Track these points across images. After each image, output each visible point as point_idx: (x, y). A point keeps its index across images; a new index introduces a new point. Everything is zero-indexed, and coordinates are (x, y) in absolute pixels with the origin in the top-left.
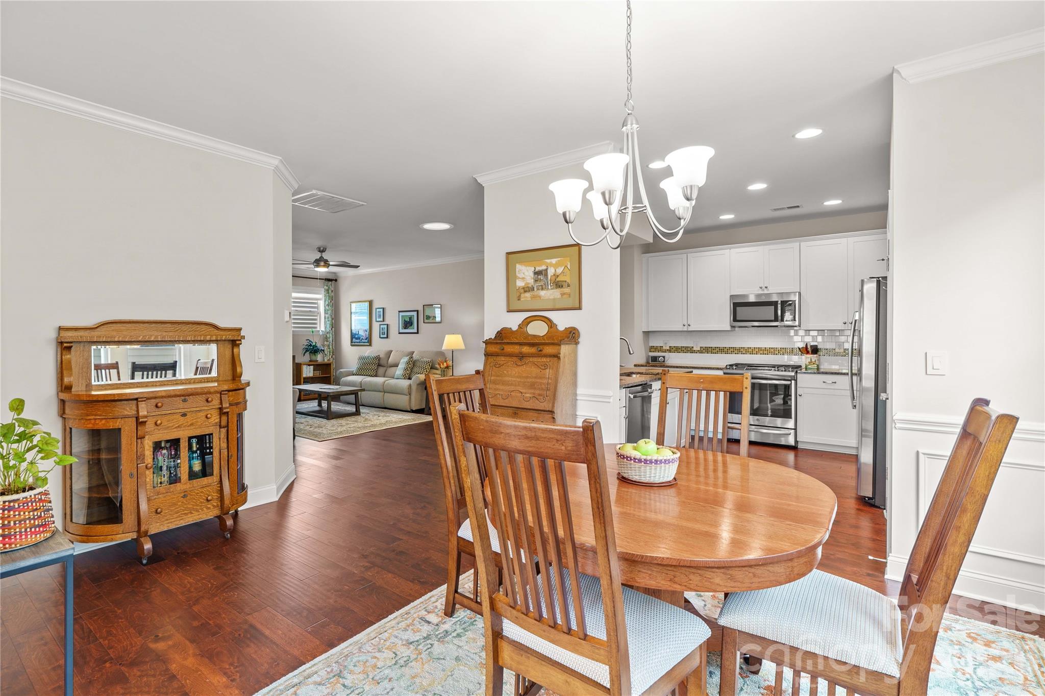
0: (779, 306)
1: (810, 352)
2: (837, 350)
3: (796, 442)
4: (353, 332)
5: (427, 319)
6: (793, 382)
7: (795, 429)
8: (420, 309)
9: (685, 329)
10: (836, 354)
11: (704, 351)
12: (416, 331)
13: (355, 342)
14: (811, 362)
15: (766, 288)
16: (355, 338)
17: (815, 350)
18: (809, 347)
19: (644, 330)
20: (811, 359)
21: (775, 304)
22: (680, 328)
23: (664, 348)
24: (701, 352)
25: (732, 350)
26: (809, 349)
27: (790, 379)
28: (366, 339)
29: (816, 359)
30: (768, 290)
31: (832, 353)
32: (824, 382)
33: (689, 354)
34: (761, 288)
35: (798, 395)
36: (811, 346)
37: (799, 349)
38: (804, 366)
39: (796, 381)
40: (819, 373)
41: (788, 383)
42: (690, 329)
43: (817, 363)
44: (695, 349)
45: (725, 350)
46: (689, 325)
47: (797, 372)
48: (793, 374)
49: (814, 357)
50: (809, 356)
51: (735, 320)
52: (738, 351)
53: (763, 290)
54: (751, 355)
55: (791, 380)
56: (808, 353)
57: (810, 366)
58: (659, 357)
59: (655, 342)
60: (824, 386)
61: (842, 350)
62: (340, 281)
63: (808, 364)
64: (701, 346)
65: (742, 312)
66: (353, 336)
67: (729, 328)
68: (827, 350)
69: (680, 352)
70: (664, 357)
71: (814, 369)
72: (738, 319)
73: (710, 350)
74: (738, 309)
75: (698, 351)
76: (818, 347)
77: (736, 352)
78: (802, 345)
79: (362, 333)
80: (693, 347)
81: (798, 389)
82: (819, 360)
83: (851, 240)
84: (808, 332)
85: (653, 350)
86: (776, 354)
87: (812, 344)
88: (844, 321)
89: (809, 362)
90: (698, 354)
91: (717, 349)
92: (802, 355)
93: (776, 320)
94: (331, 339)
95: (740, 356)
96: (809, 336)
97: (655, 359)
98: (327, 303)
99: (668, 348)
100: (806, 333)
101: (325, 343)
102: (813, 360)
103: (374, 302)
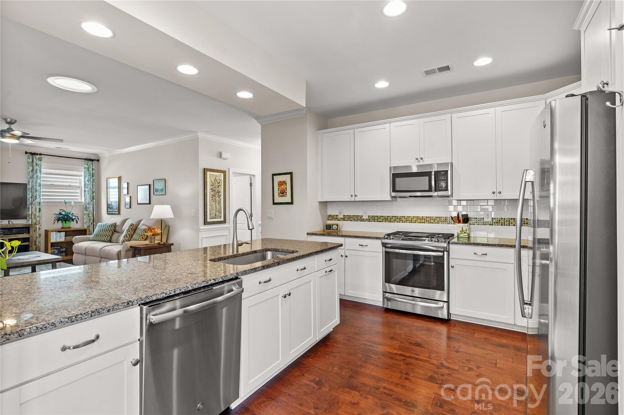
0: (433, 177)
1: (462, 221)
2: (485, 220)
3: (449, 314)
4: (108, 203)
5: (156, 192)
6: (445, 253)
7: (448, 302)
8: (152, 183)
9: (353, 199)
10: (485, 224)
11: (371, 220)
12: (148, 203)
13: (109, 211)
14: (462, 231)
15: (422, 159)
16: (109, 208)
17: (466, 220)
18: (460, 216)
19: (319, 201)
20: (462, 228)
21: (428, 174)
22: (348, 198)
23: (339, 217)
24: (369, 220)
25: (394, 218)
26: (461, 218)
27: (442, 250)
28: (116, 209)
29: (467, 228)
30: (423, 161)
31: (481, 222)
32: (475, 254)
33: (359, 223)
34: (417, 159)
35: (450, 267)
36: (463, 215)
37: (452, 218)
38: (456, 235)
39: (448, 252)
40: (470, 244)
41: (441, 254)
42: (357, 199)
43: (468, 232)
44: (364, 217)
45: (389, 218)
46: (356, 196)
47: (449, 242)
48: (445, 245)
49: (465, 226)
50: (461, 225)
51: (394, 190)
52: (399, 219)
53: (419, 161)
54: (411, 223)
55: (443, 252)
56: (459, 222)
57: (461, 235)
58: (333, 225)
59: (332, 211)
60: (475, 257)
61: (490, 220)
62: (101, 161)
63: (459, 232)
64: (369, 215)
65: (401, 183)
66: (109, 207)
67: (389, 198)
68: (476, 219)
69: (352, 221)
70: (337, 225)
71: (465, 238)
72: (397, 189)
73: (376, 218)
74: (397, 180)
75: (367, 219)
76: (469, 216)
77: (398, 220)
78: (455, 214)
79: (114, 204)
80: (362, 216)
81: (450, 260)
82: (469, 229)
83: (499, 109)
84: (459, 201)
85: (330, 218)
86: (432, 223)
87: (464, 213)
88: (493, 191)
89: (461, 231)
90: (367, 222)
91: (382, 218)
92: (454, 224)
93: (430, 190)
94: (91, 209)
95: (401, 224)
96: (461, 205)
97: (329, 227)
98: (87, 179)
99: (342, 217)
100: (458, 203)
101: (85, 212)
102: (464, 229)
103: (122, 177)
